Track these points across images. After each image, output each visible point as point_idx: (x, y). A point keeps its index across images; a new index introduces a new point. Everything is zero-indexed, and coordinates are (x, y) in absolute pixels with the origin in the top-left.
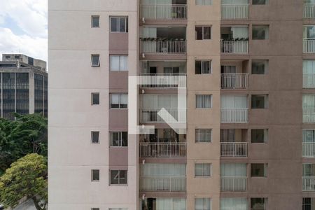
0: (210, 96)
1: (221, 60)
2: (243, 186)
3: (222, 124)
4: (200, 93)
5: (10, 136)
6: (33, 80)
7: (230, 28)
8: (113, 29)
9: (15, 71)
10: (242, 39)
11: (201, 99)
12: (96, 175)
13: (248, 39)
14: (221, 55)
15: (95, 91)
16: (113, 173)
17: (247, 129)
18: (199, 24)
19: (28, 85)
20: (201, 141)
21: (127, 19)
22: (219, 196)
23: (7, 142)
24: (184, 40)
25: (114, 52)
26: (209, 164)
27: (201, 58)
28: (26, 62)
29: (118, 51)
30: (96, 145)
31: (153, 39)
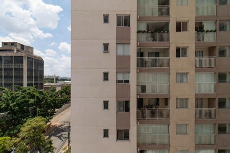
0: (187, 74)
1: (195, 46)
2: (212, 141)
3: (196, 95)
4: (180, 71)
5: (15, 103)
6: (26, 61)
7: (201, 23)
8: (119, 24)
9: (13, 55)
10: (211, 31)
11: (180, 76)
12: (106, 133)
13: (215, 31)
14: (196, 43)
15: (106, 71)
16: (119, 132)
17: (215, 98)
18: (179, 20)
19: (22, 65)
20: (180, 107)
21: (129, 17)
22: (194, 148)
23: (13, 108)
24: (168, 32)
25: (120, 42)
26: (187, 125)
27: (180, 45)
28: (19, 48)
29: (123, 40)
30: (106, 111)
31: (144, 32)
